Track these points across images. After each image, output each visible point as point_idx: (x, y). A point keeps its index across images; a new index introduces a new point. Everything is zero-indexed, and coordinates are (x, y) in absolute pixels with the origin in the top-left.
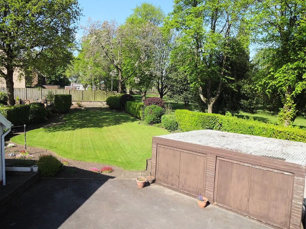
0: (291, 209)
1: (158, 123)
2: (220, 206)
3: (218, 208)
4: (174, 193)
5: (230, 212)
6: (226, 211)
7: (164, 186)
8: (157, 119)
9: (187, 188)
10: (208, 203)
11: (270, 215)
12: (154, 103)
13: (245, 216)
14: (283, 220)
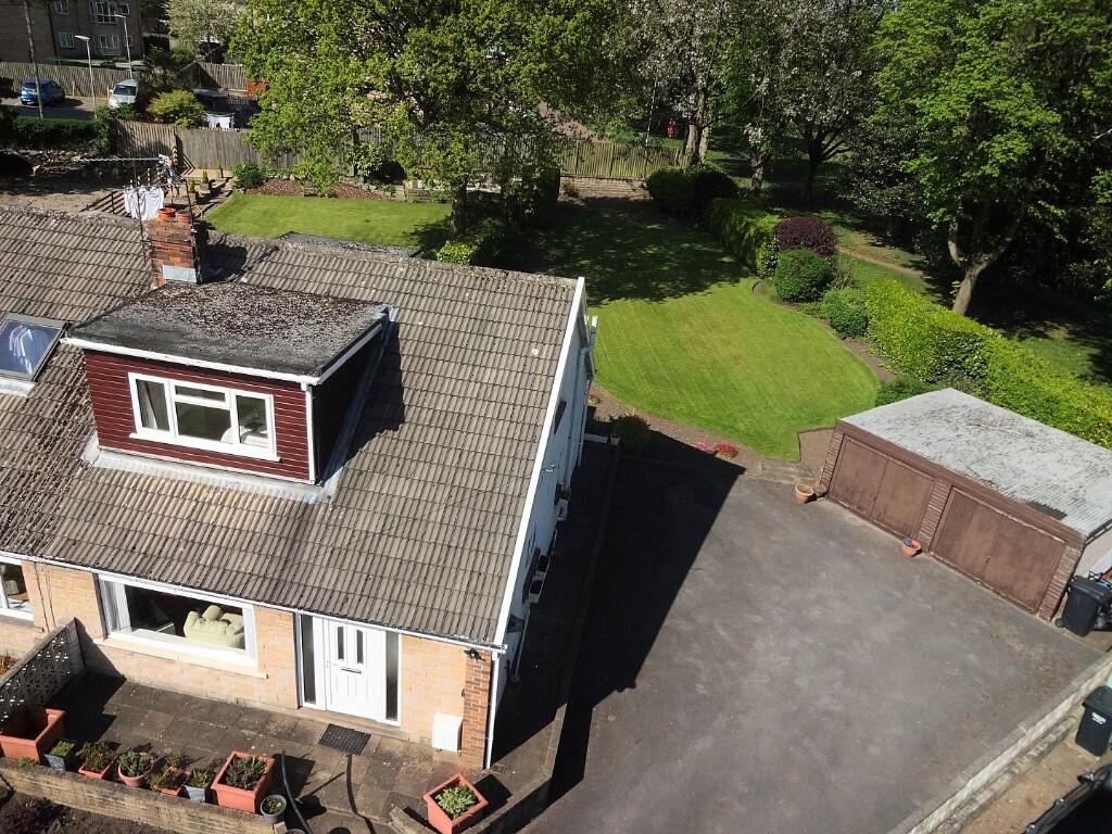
0: (1049, 586)
1: (809, 300)
2: (939, 560)
3: (934, 560)
4: (860, 521)
5: (952, 571)
6: (946, 567)
7: (842, 505)
9: (887, 520)
10: (919, 552)
11: (1015, 588)
13: (976, 581)
14: (1033, 598)
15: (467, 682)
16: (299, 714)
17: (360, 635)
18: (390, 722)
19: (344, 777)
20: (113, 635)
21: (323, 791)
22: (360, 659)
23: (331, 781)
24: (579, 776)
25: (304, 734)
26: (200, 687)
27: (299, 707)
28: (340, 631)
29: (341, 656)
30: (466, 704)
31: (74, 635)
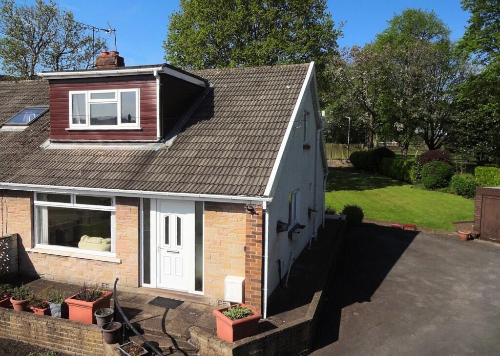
1: (444, 187)
8: (443, 181)
12: (437, 158)
15: (247, 236)
16: (139, 291)
17: (179, 220)
18: (198, 293)
19: (162, 317)
20: (37, 245)
21: (144, 322)
22: (179, 243)
23: (151, 318)
24: (334, 337)
25: (140, 300)
26: (81, 277)
27: (140, 286)
28: (167, 219)
29: (167, 242)
30: (246, 256)
31: (15, 243)
